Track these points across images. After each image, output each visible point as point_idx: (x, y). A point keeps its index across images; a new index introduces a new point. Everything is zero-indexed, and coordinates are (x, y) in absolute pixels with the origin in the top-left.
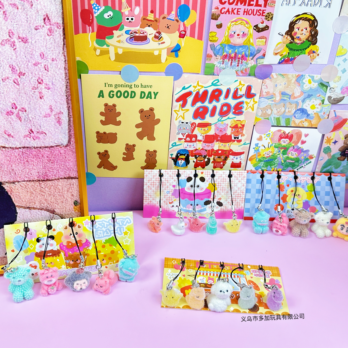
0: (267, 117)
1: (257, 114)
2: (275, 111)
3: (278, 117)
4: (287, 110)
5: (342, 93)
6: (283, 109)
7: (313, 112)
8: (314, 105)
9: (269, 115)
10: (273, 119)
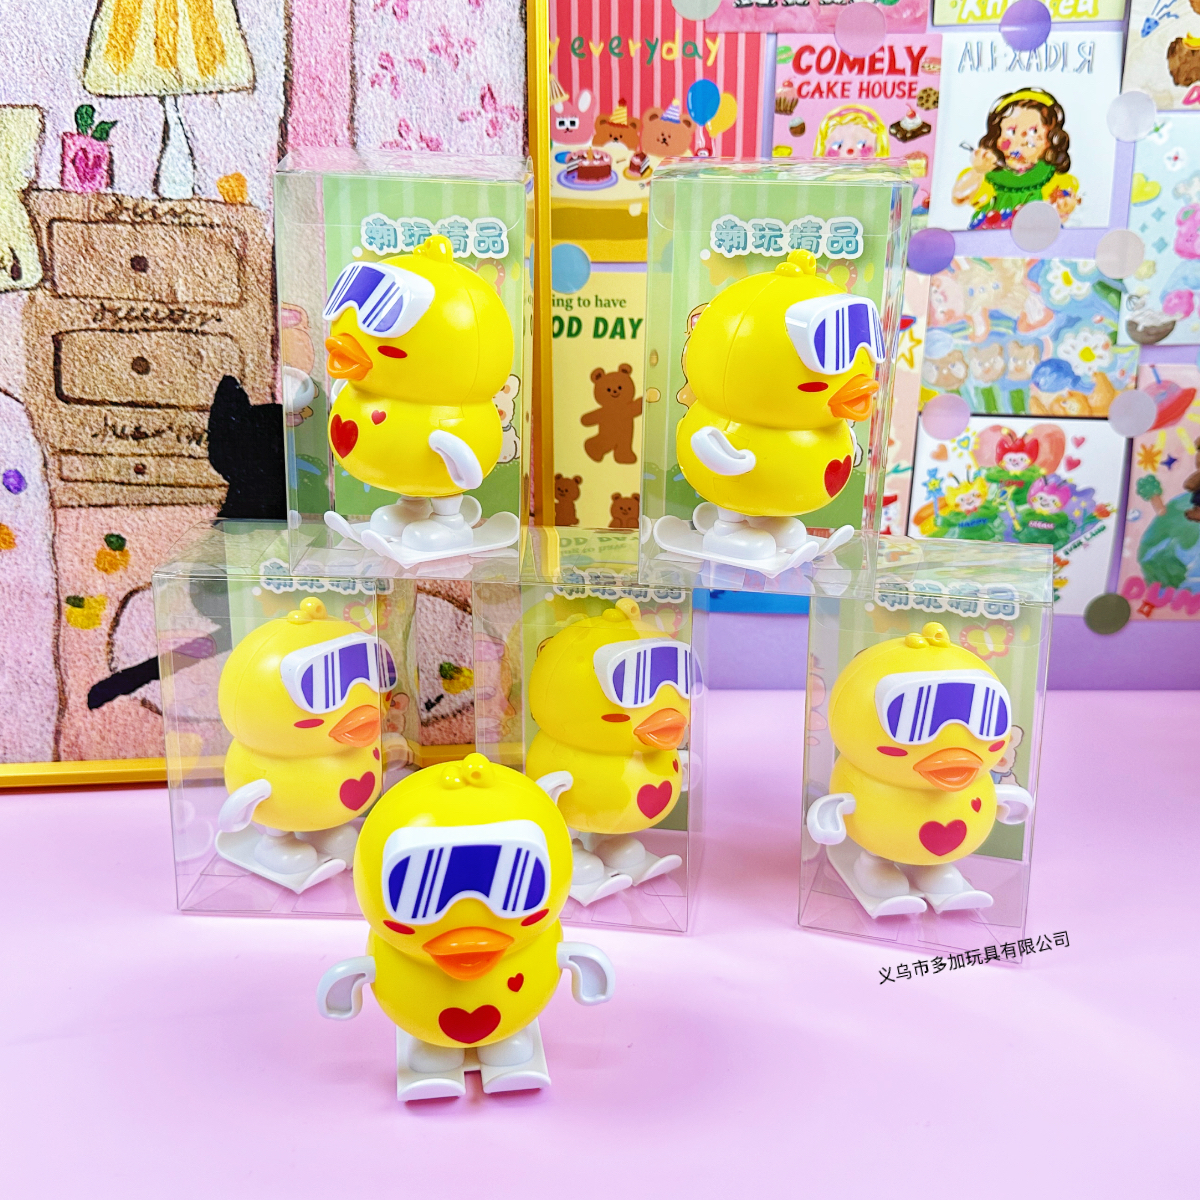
0: (955, 388)
1: (924, 380)
2: (976, 369)
3: (988, 385)
4: (1012, 366)
5: (1168, 309)
6: (999, 364)
7: (1090, 369)
8: (1087, 349)
9: (961, 381)
10: (972, 392)
